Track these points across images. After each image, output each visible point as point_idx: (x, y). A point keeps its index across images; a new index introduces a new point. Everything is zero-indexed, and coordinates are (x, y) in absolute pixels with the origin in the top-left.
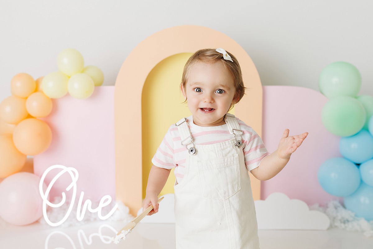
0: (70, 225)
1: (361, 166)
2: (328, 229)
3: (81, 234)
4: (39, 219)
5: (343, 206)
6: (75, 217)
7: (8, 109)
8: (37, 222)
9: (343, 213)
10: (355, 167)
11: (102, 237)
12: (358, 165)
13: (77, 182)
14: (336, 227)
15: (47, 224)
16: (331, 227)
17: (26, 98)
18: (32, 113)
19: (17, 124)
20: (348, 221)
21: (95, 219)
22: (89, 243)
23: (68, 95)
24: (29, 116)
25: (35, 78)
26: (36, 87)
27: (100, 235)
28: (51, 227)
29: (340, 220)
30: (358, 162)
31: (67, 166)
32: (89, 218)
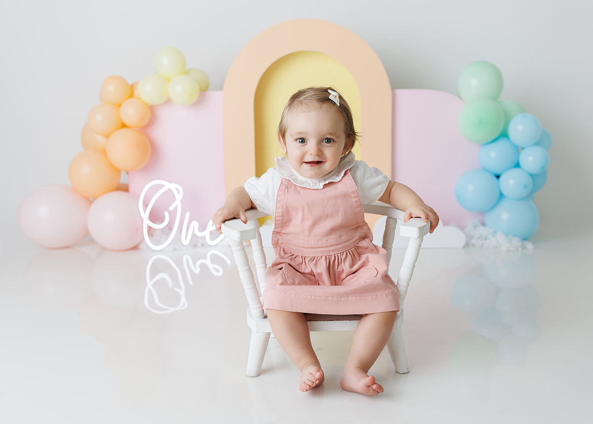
0: (175, 249)
1: (501, 178)
2: (464, 247)
3: (187, 260)
4: (138, 245)
5: (483, 224)
6: (180, 240)
7: (99, 118)
8: (135, 248)
9: (482, 231)
10: (495, 179)
11: (211, 266)
12: (498, 177)
13: (182, 201)
14: (473, 245)
15: (149, 248)
16: (467, 245)
17: (120, 105)
18: (127, 122)
19: (107, 136)
20: (486, 239)
21: (203, 245)
22: (197, 271)
23: (168, 101)
24: (124, 126)
25: (130, 82)
26: (131, 92)
27: (208, 262)
28: (153, 251)
29: (479, 238)
30: (498, 173)
31: (170, 182)
32: (196, 243)
